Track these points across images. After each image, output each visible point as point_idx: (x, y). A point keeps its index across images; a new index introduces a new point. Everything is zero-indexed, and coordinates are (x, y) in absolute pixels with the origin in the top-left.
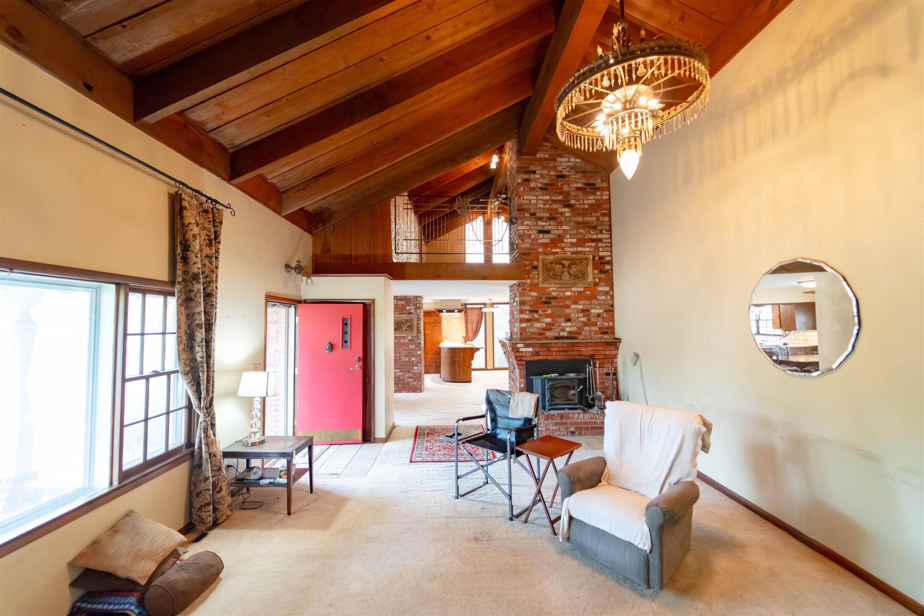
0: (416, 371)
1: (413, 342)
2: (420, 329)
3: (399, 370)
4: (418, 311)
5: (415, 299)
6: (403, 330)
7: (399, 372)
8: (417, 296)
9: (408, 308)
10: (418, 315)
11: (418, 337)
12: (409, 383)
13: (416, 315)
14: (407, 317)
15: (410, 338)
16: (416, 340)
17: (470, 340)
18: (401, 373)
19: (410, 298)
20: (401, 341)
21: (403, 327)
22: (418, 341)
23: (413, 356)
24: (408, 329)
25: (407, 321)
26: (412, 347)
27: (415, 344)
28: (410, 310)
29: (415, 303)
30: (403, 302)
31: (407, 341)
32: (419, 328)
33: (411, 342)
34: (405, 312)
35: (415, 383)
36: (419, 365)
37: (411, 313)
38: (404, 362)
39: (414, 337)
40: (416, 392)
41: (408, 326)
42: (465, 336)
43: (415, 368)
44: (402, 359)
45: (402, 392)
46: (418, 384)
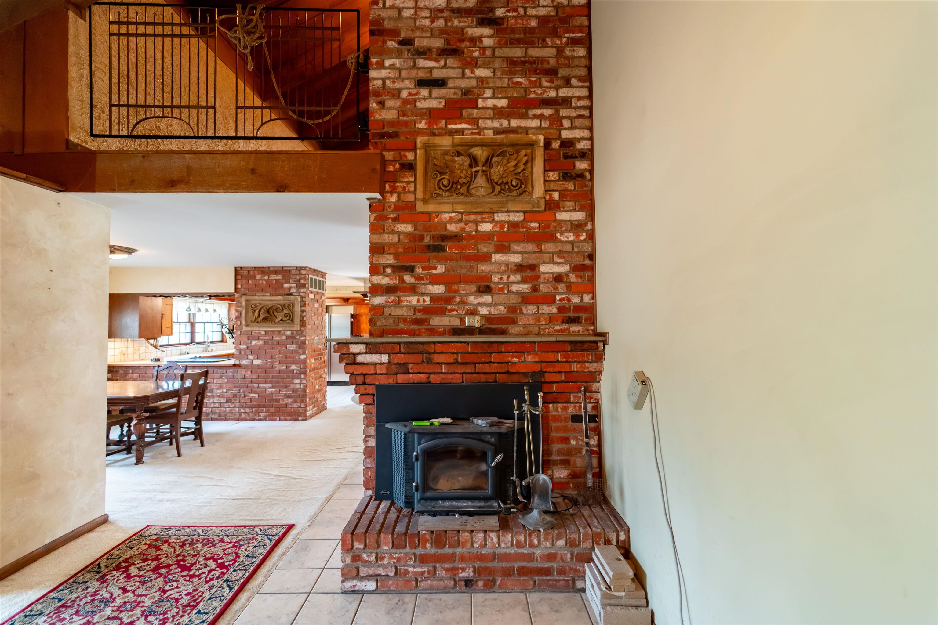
0: (298, 386)
1: (293, 340)
2: (305, 319)
3: (271, 385)
4: (302, 290)
5: (298, 272)
6: (277, 320)
7: (270, 388)
8: (301, 267)
9: (286, 286)
10: (302, 297)
11: (302, 332)
12: (286, 405)
13: (299, 298)
14: (284, 300)
15: (289, 333)
16: (298, 337)
18: (273, 390)
19: (290, 271)
20: (274, 338)
21: (277, 316)
22: (302, 339)
23: (293, 363)
24: (284, 319)
25: (283, 306)
26: (291, 347)
27: (297, 343)
28: (290, 289)
29: (298, 278)
30: (279, 277)
31: (284, 338)
32: (303, 318)
33: (290, 340)
34: (281, 291)
35: (295, 405)
36: (302, 376)
37: (291, 294)
38: (280, 371)
39: (294, 332)
40: (297, 420)
41: (286, 315)
43: (297, 381)
44: (276, 367)
45: (275, 420)
46: (300, 407)
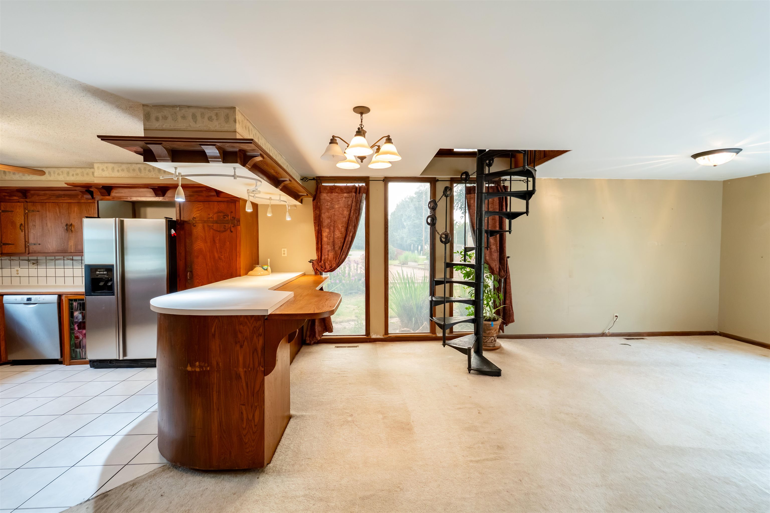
17: (328, 267)
42: (315, 257)
